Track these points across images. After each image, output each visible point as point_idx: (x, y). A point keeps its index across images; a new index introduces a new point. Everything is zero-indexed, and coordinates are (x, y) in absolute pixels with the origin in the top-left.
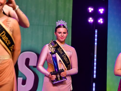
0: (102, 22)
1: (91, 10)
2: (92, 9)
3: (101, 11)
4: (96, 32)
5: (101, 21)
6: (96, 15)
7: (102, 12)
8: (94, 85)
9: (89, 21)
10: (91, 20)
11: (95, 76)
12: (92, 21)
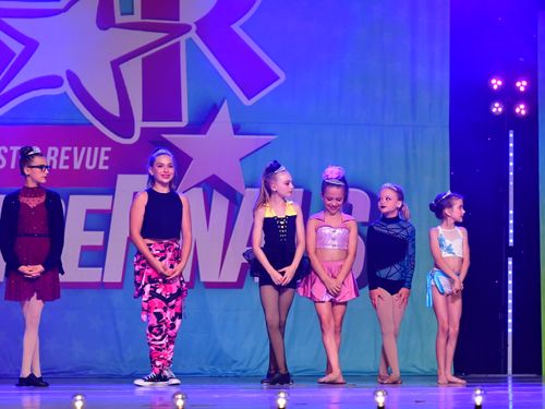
0: (523, 112)
1: (496, 83)
2: (500, 83)
3: (522, 85)
4: (511, 135)
5: (521, 109)
6: (509, 96)
7: (522, 89)
8: (510, 263)
9: (494, 110)
10: (497, 108)
11: (511, 241)
12: (500, 110)
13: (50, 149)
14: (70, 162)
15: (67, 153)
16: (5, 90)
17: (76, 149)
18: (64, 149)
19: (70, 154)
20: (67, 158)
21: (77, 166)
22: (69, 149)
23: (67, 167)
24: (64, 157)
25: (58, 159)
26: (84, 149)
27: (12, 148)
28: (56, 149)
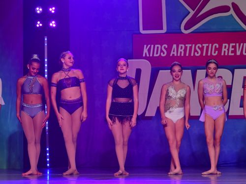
13: (224, 45)
14: (234, 52)
15: (233, 47)
16: (199, 15)
17: (237, 44)
18: (231, 45)
19: (234, 47)
20: (233, 49)
21: (238, 53)
22: (234, 44)
23: (233, 54)
24: (231, 49)
25: (228, 50)
26: (242, 44)
27: (203, 45)
28: (227, 45)
